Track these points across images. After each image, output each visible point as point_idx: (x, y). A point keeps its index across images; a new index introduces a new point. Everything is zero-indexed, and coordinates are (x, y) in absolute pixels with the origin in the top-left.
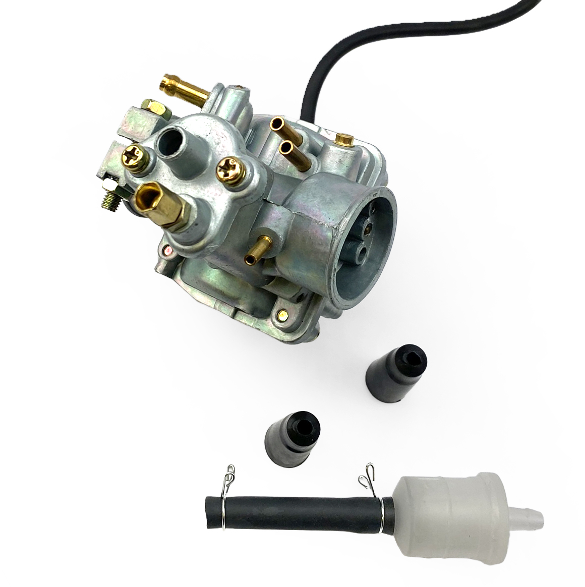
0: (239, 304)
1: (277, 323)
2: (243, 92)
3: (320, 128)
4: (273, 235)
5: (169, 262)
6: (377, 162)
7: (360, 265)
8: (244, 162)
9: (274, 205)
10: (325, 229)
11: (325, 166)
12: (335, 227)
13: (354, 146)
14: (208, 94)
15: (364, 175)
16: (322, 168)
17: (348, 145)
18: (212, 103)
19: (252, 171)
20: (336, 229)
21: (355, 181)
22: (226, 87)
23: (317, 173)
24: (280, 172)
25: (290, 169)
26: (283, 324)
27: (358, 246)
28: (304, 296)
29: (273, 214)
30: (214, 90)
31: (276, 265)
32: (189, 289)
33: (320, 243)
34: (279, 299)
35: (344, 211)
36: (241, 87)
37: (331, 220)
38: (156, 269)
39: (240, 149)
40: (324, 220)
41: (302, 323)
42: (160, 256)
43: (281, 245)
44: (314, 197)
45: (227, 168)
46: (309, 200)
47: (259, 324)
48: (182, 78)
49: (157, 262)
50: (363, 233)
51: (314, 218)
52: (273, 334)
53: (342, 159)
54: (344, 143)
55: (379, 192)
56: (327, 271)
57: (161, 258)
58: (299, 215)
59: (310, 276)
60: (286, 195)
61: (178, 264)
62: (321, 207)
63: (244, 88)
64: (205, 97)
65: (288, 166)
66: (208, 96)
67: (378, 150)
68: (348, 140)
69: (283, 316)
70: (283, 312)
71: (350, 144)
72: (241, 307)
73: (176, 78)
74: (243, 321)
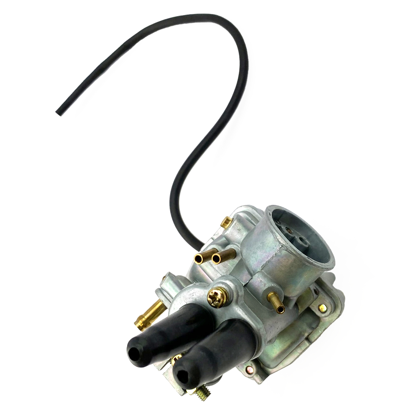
0: (303, 335)
1: (326, 314)
2: (168, 278)
3: (212, 238)
4: (269, 289)
5: (257, 373)
6: (248, 210)
7: (309, 245)
8: (215, 286)
9: (250, 281)
10: (279, 254)
11: (238, 241)
12: (281, 247)
13: (233, 218)
14: (159, 301)
15: (253, 221)
16: (239, 243)
17: (230, 222)
18: (166, 299)
19: (223, 283)
20: (282, 246)
21: (254, 226)
22: (160, 287)
23: (241, 247)
24: (230, 271)
25: (231, 264)
26: (328, 310)
27: (297, 241)
28: (315, 289)
29: (256, 284)
30: (159, 295)
31: (289, 298)
32: (281, 366)
33: (287, 260)
34: (311, 307)
35: (272, 237)
36: (164, 277)
37: (275, 248)
38: (259, 384)
39: (205, 287)
40: (273, 253)
41: (332, 297)
42: (251, 377)
43: (278, 287)
44: (256, 253)
45: (214, 299)
46: (256, 257)
47: (321, 327)
48: (142, 313)
49: (254, 381)
50: (290, 234)
51: (269, 258)
52: (332, 320)
53: (238, 228)
54: (227, 224)
55: (269, 212)
56: (307, 264)
57: (253, 377)
58: (263, 267)
59: (305, 277)
60: (247, 272)
61: (261, 366)
62: (264, 251)
63: (166, 275)
64: (160, 304)
65: (229, 264)
66: (161, 301)
67: (241, 206)
68: (227, 221)
69: (323, 308)
70: (321, 307)
71: (230, 221)
72: (306, 335)
73: (141, 317)
74: (316, 337)
